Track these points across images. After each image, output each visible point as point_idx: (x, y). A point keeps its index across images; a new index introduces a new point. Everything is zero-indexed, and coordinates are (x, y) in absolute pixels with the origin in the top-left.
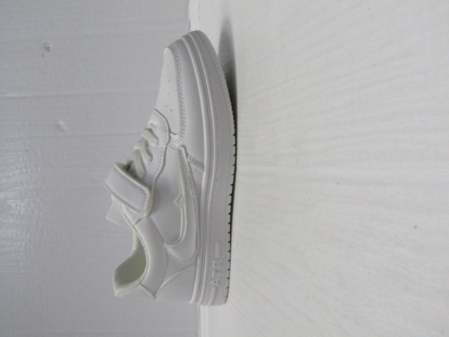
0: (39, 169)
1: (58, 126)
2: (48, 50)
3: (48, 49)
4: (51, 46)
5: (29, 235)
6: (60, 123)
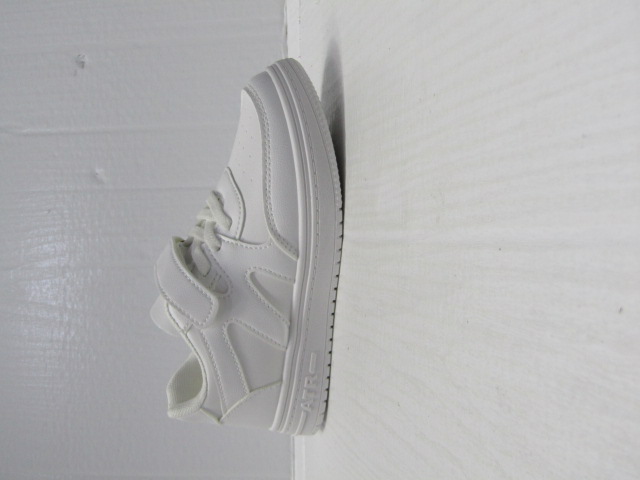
1: (94, 177)
2: (83, 67)
3: (82, 65)
4: (87, 60)
6: (98, 171)
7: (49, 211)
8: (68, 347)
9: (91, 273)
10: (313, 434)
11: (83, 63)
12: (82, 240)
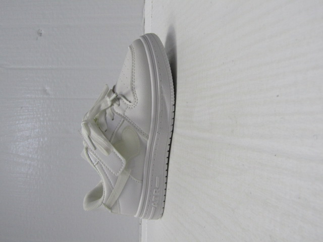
7: (22, 108)
8: (29, 177)
9: (42, 140)
11: (41, 33)
12: (38, 123)
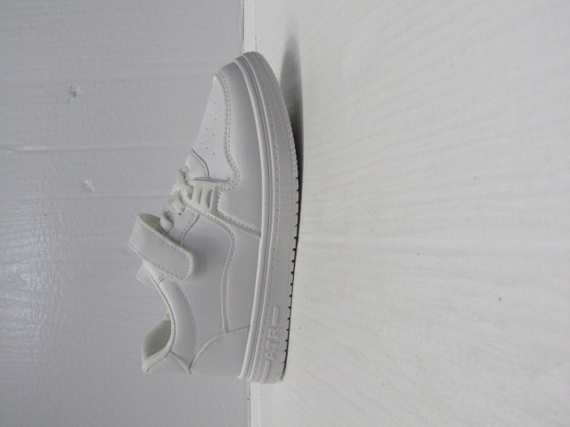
0: (60, 237)
1: (84, 186)
2: (75, 96)
3: (74, 94)
4: (78, 90)
5: (46, 316)
6: (87, 182)
10: (276, 382)
